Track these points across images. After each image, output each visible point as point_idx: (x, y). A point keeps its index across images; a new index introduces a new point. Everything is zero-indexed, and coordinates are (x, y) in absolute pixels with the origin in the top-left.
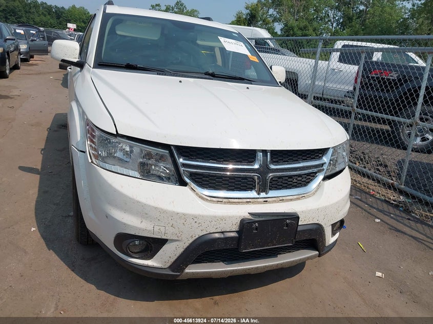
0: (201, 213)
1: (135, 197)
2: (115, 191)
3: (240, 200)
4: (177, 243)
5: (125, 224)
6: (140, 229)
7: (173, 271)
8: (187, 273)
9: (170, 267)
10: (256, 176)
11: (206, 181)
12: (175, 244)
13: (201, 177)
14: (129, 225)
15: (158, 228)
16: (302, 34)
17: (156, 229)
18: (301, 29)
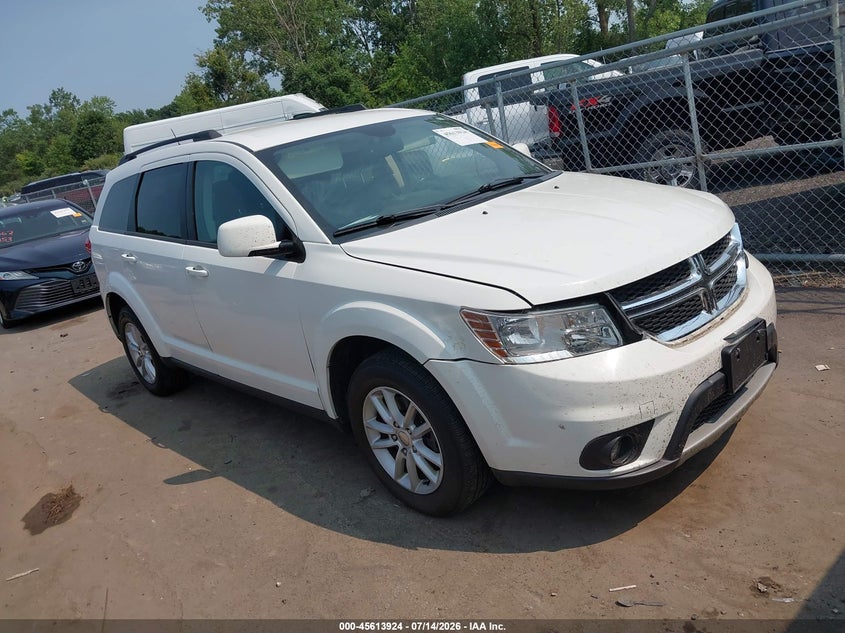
0: (685, 364)
1: (602, 380)
2: (567, 384)
3: (702, 329)
4: (669, 417)
5: (601, 422)
6: (623, 419)
7: (671, 459)
8: (686, 453)
9: (666, 456)
10: (700, 291)
11: (658, 322)
12: (666, 419)
13: (649, 320)
14: (607, 421)
15: (645, 406)
16: (328, 79)
17: (643, 409)
18: (322, 71)
